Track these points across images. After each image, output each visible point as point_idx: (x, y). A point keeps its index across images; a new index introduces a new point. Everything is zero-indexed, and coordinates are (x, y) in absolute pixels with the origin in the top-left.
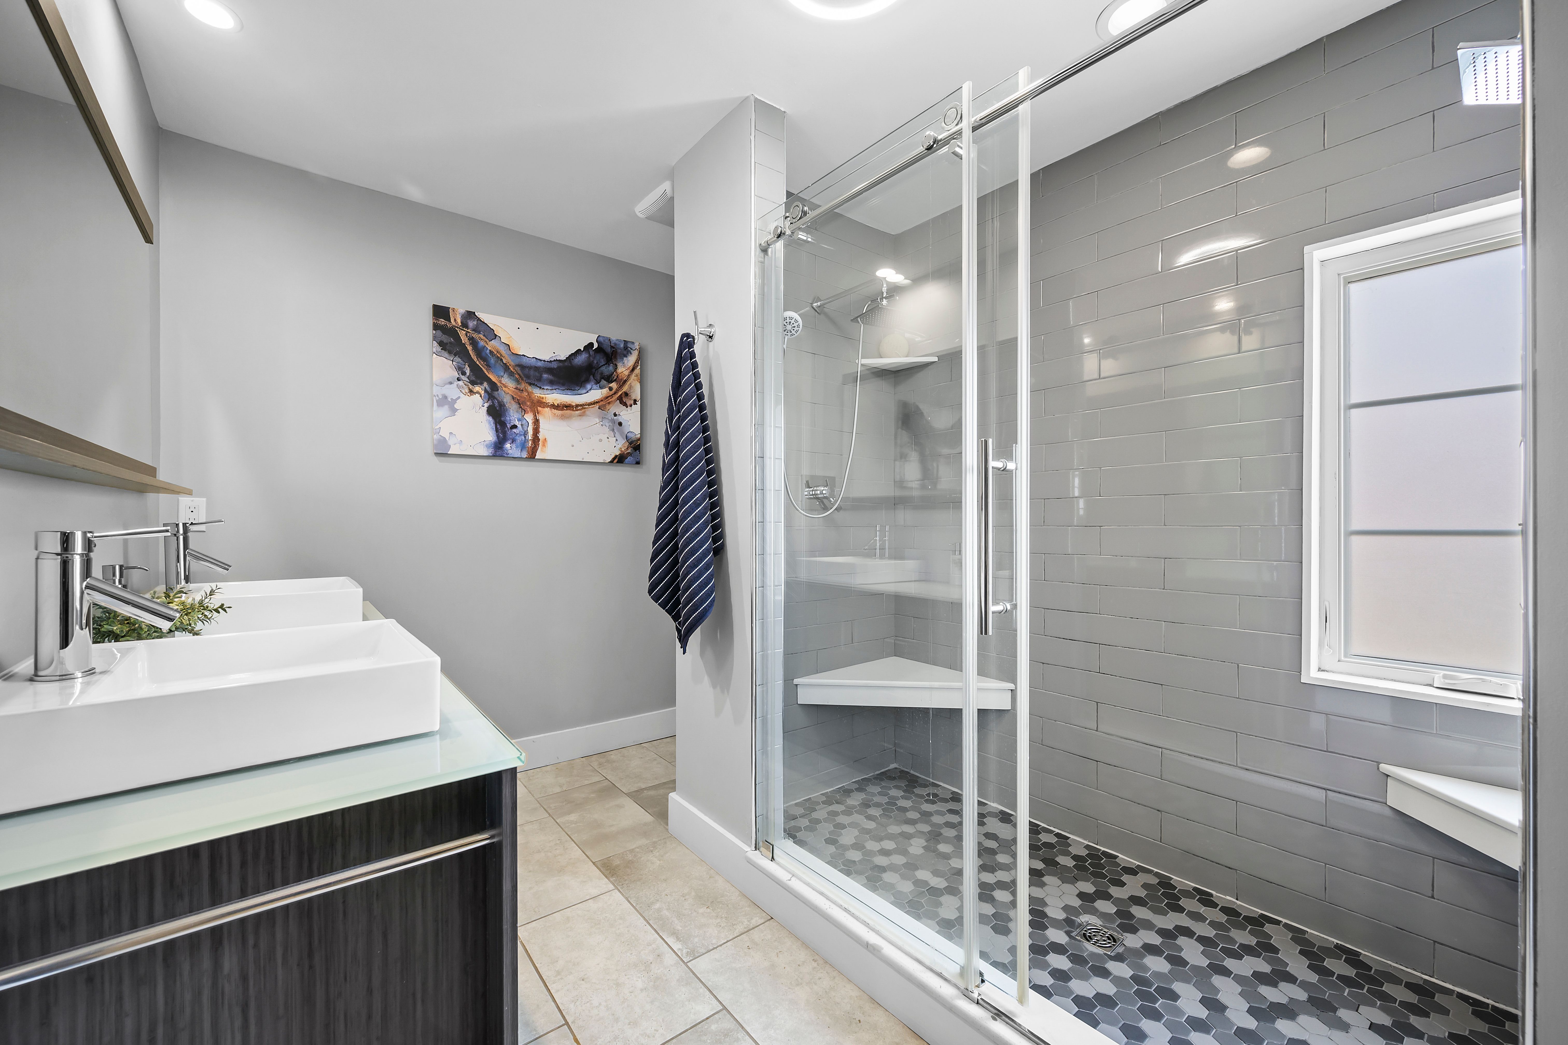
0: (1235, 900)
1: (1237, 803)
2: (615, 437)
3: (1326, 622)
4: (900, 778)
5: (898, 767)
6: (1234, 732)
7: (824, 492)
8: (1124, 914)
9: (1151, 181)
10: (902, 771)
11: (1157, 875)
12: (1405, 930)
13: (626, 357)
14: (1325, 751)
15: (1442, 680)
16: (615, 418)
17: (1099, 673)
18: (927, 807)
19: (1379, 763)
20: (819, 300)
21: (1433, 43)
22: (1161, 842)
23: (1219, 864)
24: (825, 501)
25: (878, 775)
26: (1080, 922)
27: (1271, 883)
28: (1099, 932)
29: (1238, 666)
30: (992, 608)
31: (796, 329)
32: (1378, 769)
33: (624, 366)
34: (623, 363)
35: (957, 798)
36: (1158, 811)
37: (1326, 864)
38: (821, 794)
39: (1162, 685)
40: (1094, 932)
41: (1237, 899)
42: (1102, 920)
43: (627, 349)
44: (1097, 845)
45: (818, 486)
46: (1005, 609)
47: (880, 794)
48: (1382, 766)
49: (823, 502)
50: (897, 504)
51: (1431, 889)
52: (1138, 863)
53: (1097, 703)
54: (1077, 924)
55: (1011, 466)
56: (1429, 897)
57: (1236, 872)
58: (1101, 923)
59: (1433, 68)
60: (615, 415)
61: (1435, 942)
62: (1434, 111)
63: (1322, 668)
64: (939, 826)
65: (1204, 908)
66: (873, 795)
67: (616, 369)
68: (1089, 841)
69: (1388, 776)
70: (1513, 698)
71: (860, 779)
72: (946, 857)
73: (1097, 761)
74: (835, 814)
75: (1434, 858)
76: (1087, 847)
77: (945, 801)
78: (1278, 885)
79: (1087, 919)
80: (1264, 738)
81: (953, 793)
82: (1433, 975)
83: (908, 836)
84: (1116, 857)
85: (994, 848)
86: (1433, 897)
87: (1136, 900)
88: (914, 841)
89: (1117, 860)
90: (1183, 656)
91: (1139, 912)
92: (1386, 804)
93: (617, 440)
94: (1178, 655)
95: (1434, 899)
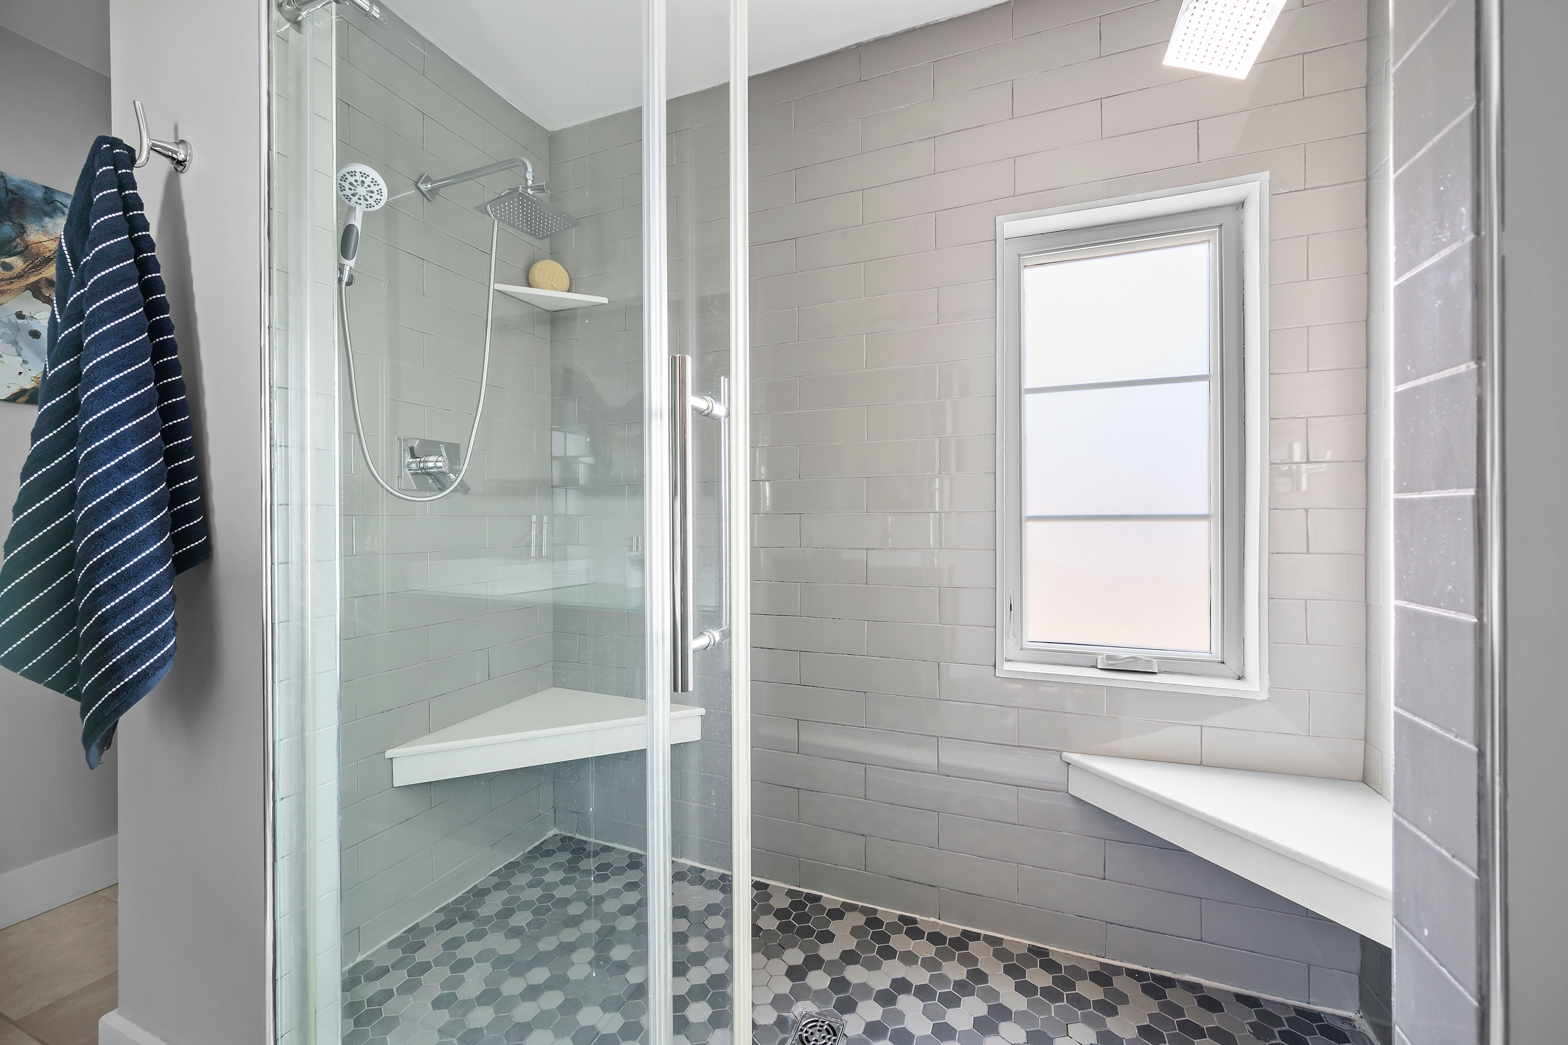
0: (938, 921)
1: (938, 813)
2: (19, 355)
3: (1011, 610)
4: (561, 849)
5: (559, 833)
6: (935, 736)
7: (439, 464)
8: (839, 984)
9: (851, 120)
10: (564, 839)
11: (863, 910)
12: (1083, 917)
13: (51, 217)
14: (1017, 746)
15: (1106, 661)
16: (20, 321)
17: (800, 685)
18: (596, 889)
19: (1061, 752)
20: (428, 180)
21: (1100, 32)
22: (865, 871)
23: (922, 884)
24: (441, 477)
25: (530, 852)
26: (793, 1017)
27: (971, 894)
28: (815, 1026)
29: (939, 664)
30: (695, 644)
31: (375, 196)
32: (1061, 758)
33: (45, 233)
34: (43, 227)
35: (637, 863)
36: (862, 835)
37: (1018, 864)
38: (436, 912)
39: (865, 692)
40: (810, 1028)
41: (939, 919)
42: (817, 1003)
43: (52, 202)
44: (799, 887)
45: (429, 455)
46: (713, 641)
47: (531, 885)
48: (1064, 753)
49: (438, 480)
50: (555, 487)
51: (1103, 870)
52: (842, 900)
53: (798, 720)
54: (790, 1020)
55: (719, 410)
56: (1102, 879)
57: (939, 889)
58: (817, 1010)
59: (1100, 57)
60: (20, 315)
61: (1106, 922)
62: (1101, 99)
63: (1008, 658)
64: (613, 916)
65: (913, 942)
66: (522, 888)
67: (23, 233)
68: (791, 885)
69: (1069, 764)
70: (1156, 673)
71: (502, 866)
72: (623, 967)
73: (798, 789)
74: (454, 944)
75: (1105, 839)
76: (790, 893)
77: (620, 871)
78: (977, 895)
79: (800, 1010)
80: (963, 740)
81: (631, 855)
82: (1106, 956)
83: (568, 948)
84: (819, 898)
85: (684, 930)
86: (1104, 879)
87: (849, 957)
88: (576, 957)
89: (821, 903)
90: (886, 657)
91: (855, 974)
92: (1068, 792)
93: (25, 362)
94: (881, 657)
95: (1106, 880)
